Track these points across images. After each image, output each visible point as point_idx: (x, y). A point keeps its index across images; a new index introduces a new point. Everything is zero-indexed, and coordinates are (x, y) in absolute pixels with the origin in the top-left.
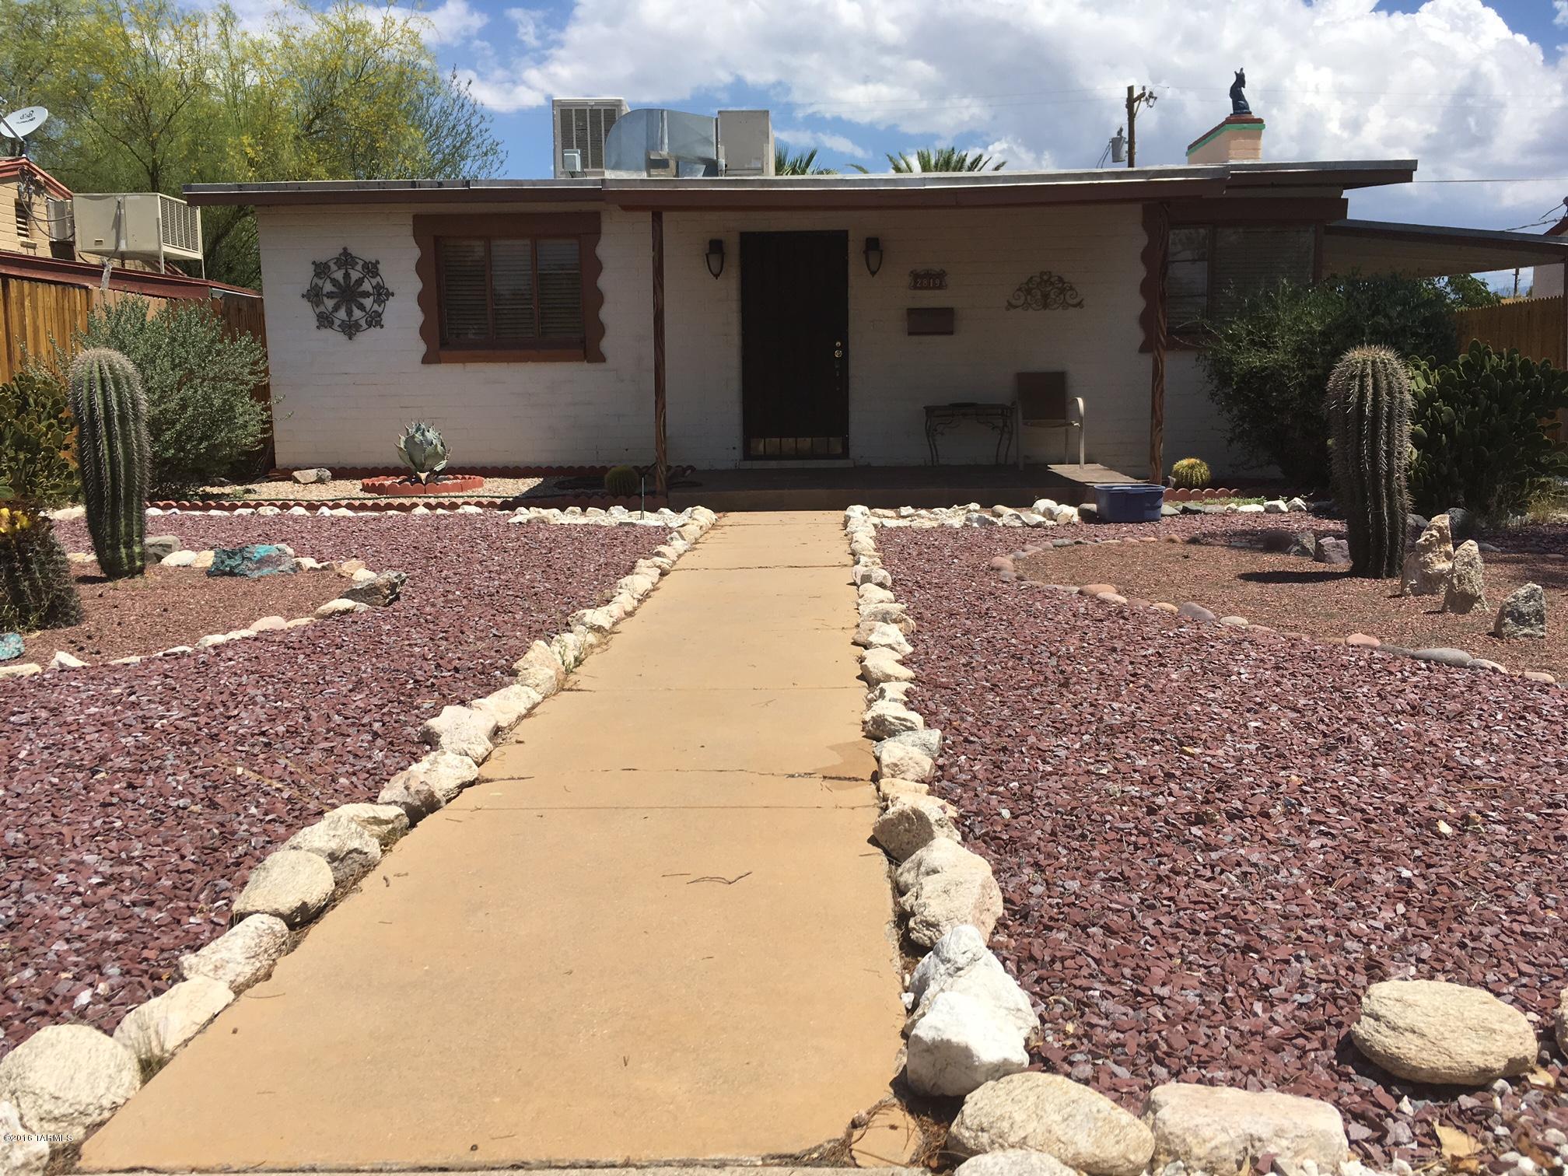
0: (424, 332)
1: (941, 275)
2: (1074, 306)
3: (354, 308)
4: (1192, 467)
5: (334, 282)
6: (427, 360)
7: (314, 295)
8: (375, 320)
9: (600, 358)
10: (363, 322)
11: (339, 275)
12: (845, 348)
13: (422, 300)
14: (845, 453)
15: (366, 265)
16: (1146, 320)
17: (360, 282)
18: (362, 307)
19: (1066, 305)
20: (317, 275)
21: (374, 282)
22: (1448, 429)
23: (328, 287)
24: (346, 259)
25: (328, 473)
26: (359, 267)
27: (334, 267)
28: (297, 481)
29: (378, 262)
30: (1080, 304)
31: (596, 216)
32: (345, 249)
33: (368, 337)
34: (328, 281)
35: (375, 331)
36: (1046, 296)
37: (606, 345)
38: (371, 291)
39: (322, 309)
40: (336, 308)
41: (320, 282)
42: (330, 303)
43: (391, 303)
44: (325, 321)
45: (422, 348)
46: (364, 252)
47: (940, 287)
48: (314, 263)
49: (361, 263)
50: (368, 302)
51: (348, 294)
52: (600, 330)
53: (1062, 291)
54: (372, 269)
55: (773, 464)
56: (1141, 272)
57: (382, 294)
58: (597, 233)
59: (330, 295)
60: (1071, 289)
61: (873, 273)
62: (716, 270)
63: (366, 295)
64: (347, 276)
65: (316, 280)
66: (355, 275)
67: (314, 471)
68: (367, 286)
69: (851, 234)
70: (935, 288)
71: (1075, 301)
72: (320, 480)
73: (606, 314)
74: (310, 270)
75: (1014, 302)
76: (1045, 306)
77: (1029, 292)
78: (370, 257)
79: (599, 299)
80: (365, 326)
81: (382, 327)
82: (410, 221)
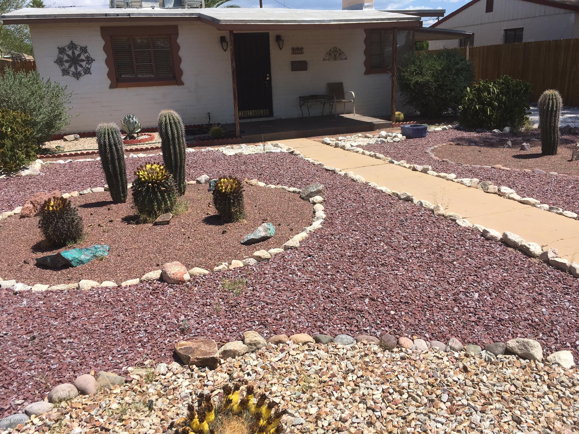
0: (109, 75)
1: (302, 49)
2: (344, 59)
3: (78, 66)
5: (68, 55)
6: (111, 87)
7: (59, 62)
8: (87, 71)
9: (181, 83)
10: (82, 72)
11: (70, 53)
12: (270, 77)
13: (107, 62)
15: (81, 48)
16: (366, 63)
17: (79, 55)
18: (81, 66)
19: (341, 59)
20: (60, 53)
21: (86, 55)
23: (66, 58)
24: (72, 46)
25: (78, 136)
26: (78, 49)
27: (67, 50)
28: (66, 140)
29: (86, 47)
30: (346, 59)
31: (176, 27)
32: (72, 42)
33: (85, 78)
34: (65, 55)
35: (88, 76)
36: (335, 56)
37: (184, 78)
38: (85, 59)
39: (64, 67)
40: (70, 67)
41: (62, 56)
42: (67, 65)
43: (94, 65)
44: (65, 72)
45: (109, 82)
46: (80, 42)
47: (302, 53)
48: (58, 48)
49: (79, 47)
50: (84, 64)
51: (75, 61)
52: (181, 73)
53: (340, 54)
54: (84, 50)
56: (364, 47)
57: (90, 60)
58: (177, 34)
59: (67, 61)
60: (343, 53)
61: (281, 49)
62: (225, 48)
63: (83, 61)
64: (73, 53)
65: (60, 55)
66: (77, 53)
67: (72, 136)
68: (83, 57)
69: (270, 34)
70: (300, 54)
71: (344, 58)
72: (76, 139)
73: (183, 66)
74: (57, 51)
75: (326, 58)
76: (335, 59)
77: (330, 54)
78: (83, 45)
79: (180, 60)
80: (83, 74)
81: (91, 74)
82: (99, 30)
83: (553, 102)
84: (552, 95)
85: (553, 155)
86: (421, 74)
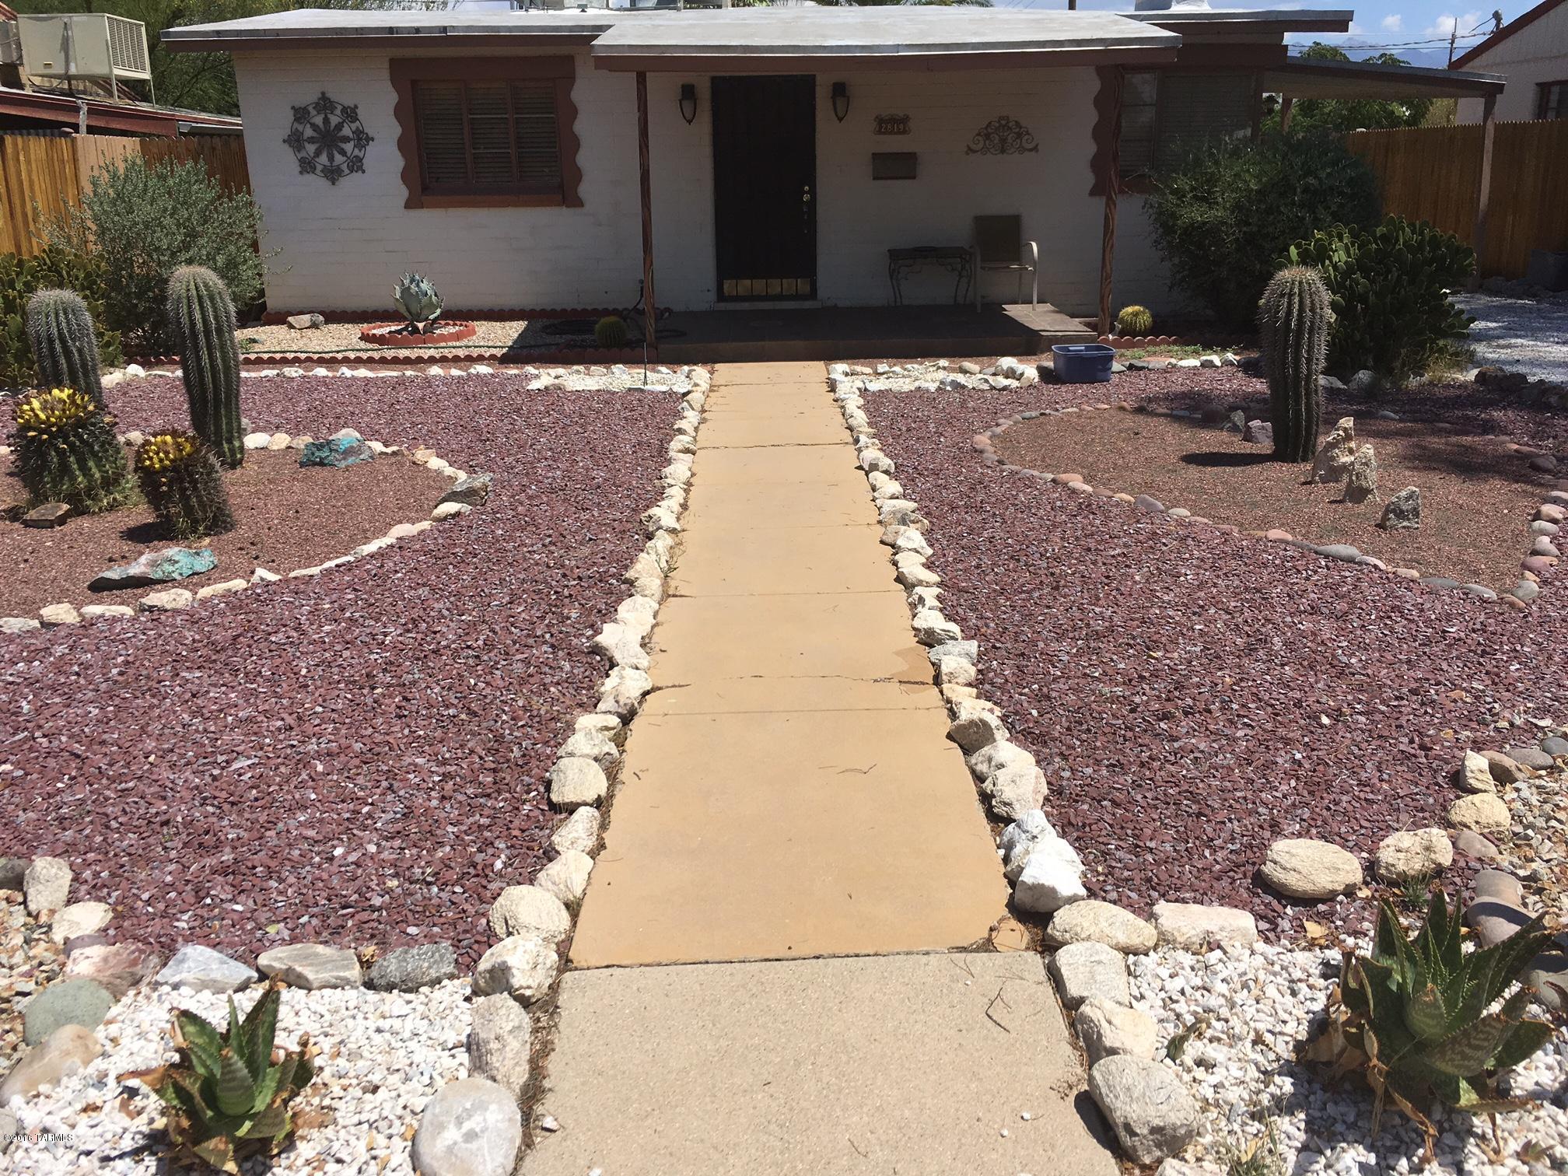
0: (405, 176)
1: (905, 120)
2: (1031, 150)
3: (335, 152)
4: (1136, 314)
5: (314, 126)
6: (408, 205)
7: (295, 141)
8: (356, 165)
9: (578, 203)
10: (344, 167)
11: (319, 120)
12: (813, 192)
13: (402, 144)
14: (813, 294)
15: (344, 109)
16: (1096, 164)
17: (339, 127)
18: (343, 153)
19: (1022, 150)
20: (297, 120)
21: (354, 126)
22: (1363, 299)
23: (309, 132)
24: (325, 104)
25: (321, 318)
26: (338, 112)
27: (313, 112)
28: (291, 327)
29: (356, 107)
30: (1035, 149)
31: (570, 60)
32: (323, 94)
33: (350, 182)
34: (308, 126)
35: (357, 176)
36: (1003, 141)
37: (584, 190)
38: (351, 135)
39: (303, 154)
40: (318, 153)
41: (300, 128)
42: (311, 148)
43: (371, 148)
44: (307, 166)
45: (404, 193)
46: (344, 93)
47: (904, 132)
48: (293, 108)
49: (340, 108)
50: (348, 147)
51: (329, 139)
52: (577, 176)
53: (1019, 136)
54: (351, 114)
55: (746, 306)
56: (1092, 117)
57: (362, 139)
58: (571, 78)
59: (311, 140)
60: (1028, 133)
61: (840, 119)
62: (689, 116)
63: (347, 139)
64: (326, 121)
65: (296, 125)
66: (334, 120)
67: (307, 317)
68: (346, 131)
69: (819, 79)
70: (899, 133)
71: (1030, 146)
72: (314, 326)
73: (583, 159)
74: (290, 116)
75: (974, 147)
76: (1003, 151)
77: (987, 136)
78: (349, 103)
79: (575, 143)
80: (347, 171)
81: (364, 172)
82: (387, 65)
83: (1290, 304)
84: (1301, 283)
85: (1293, 462)
86: (1207, 200)
